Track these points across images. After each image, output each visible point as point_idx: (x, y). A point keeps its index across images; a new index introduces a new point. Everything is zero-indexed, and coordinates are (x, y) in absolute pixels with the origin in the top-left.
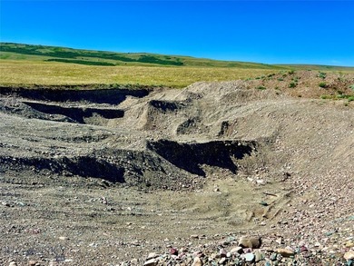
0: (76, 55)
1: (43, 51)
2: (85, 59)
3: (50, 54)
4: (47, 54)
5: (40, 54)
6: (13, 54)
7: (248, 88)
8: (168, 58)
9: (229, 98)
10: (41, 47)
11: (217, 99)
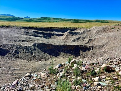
0: (79, 21)
1: (71, 20)
2: (81, 22)
3: (73, 21)
4: (72, 21)
5: (71, 21)
6: (65, 21)
7: (108, 28)
8: (104, 21)
9: (99, 31)
10: (71, 19)
11: (95, 32)
